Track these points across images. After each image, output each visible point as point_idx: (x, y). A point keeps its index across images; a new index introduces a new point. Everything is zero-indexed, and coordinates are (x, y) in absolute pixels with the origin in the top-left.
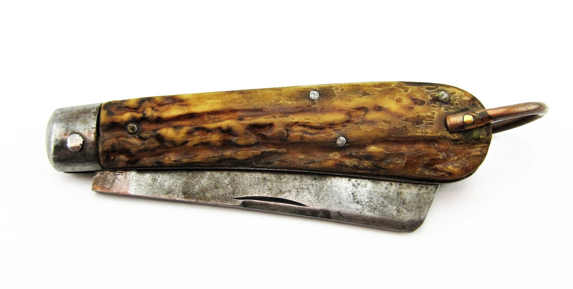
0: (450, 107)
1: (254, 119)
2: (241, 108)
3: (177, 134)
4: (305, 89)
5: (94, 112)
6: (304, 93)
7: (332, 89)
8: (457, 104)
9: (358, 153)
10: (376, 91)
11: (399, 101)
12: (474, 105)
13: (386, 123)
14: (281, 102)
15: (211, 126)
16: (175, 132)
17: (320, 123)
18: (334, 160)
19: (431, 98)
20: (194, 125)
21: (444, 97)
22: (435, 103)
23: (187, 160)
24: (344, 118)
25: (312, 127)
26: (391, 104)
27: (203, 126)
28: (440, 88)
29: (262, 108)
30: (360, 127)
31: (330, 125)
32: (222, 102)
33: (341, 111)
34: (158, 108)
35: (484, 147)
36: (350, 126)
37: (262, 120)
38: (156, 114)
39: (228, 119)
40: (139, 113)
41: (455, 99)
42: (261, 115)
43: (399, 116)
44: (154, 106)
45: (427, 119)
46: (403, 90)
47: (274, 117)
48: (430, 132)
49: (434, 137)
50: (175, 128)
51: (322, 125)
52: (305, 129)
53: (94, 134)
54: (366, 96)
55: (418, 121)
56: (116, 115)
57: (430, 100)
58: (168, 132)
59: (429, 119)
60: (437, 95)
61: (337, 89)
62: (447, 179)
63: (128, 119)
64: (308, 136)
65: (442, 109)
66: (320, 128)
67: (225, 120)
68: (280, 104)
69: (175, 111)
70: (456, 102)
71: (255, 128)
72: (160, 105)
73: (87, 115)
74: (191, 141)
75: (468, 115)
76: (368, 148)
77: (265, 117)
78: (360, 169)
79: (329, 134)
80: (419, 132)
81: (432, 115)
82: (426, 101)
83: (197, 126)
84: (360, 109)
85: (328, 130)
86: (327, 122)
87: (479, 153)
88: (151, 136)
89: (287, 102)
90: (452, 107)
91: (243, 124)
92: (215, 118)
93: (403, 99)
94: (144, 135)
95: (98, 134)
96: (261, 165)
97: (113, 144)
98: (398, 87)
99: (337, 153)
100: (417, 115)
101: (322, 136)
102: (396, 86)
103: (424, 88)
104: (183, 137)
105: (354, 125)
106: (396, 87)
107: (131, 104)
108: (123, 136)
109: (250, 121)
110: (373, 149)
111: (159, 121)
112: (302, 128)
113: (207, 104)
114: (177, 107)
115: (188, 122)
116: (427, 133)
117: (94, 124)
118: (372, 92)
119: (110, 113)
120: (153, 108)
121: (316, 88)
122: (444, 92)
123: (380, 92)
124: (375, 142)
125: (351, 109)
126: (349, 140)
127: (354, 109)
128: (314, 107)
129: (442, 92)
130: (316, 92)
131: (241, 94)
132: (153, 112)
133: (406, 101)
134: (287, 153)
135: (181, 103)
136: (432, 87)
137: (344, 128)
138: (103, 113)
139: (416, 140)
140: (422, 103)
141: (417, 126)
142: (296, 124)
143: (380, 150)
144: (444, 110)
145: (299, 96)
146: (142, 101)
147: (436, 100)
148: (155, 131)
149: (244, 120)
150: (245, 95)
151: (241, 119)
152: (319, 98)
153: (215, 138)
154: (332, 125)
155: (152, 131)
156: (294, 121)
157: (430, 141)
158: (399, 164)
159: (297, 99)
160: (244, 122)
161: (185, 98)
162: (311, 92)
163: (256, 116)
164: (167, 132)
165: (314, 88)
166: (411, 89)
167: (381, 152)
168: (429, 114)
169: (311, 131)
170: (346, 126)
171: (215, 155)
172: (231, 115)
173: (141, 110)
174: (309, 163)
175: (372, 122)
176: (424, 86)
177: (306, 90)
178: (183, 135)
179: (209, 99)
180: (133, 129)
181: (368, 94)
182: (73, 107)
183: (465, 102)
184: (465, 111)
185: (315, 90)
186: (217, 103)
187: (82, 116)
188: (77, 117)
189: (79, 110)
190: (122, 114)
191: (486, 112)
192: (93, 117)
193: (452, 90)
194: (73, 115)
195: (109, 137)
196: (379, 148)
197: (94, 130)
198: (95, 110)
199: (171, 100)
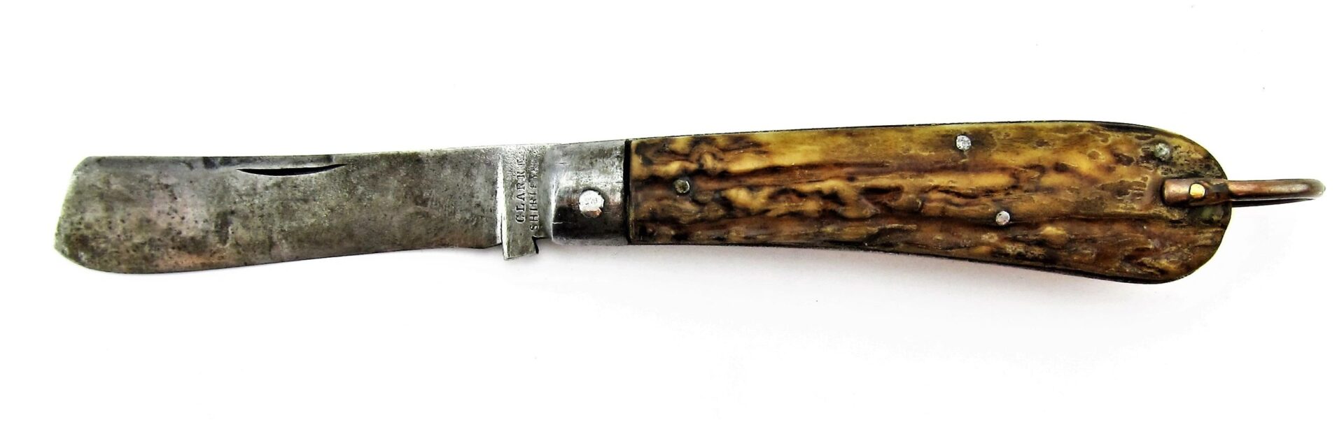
0: (1171, 170)
1: (872, 179)
2: (852, 160)
3: (754, 198)
4: (949, 131)
5: (618, 157)
6: (946, 138)
7: (991, 133)
8: (1182, 165)
9: (1027, 235)
10: (1059, 139)
11: (1093, 156)
12: (1208, 167)
13: (1072, 192)
14: (912, 152)
15: (807, 188)
16: (751, 195)
17: (971, 189)
18: (989, 244)
19: (1142, 154)
20: (779, 185)
21: (1164, 153)
22: (1148, 162)
23: (765, 237)
24: (1009, 182)
25: (959, 195)
26: (1081, 162)
27: (793, 188)
28: (1157, 137)
29: (883, 162)
30: (1033, 196)
31: (987, 192)
32: (822, 150)
33: (1003, 169)
34: (721, 155)
35: (1217, 232)
36: (1015, 194)
37: (884, 181)
38: (719, 166)
39: (831, 178)
40: (692, 162)
41: (1180, 157)
42: (881, 173)
43: (1092, 181)
44: (715, 152)
45: (1134, 187)
46: (1100, 139)
47: (902, 177)
48: (1137, 208)
49: (1144, 216)
50: (751, 188)
51: (976, 192)
52: (949, 196)
53: (621, 192)
54: (1043, 147)
55: (1120, 191)
56: (657, 164)
57: (1141, 157)
58: (740, 195)
59: (1138, 188)
60: (1152, 149)
61: (998, 133)
62: (1156, 279)
63: (678, 170)
64: (953, 208)
65: (1159, 172)
66: (972, 196)
67: (827, 179)
68: (910, 157)
69: (748, 163)
70: (1181, 161)
71: (871, 193)
72: (725, 150)
73: (608, 161)
74: (773, 209)
75: (1199, 185)
76: (1041, 228)
77: (888, 176)
78: (1028, 259)
79: (986, 206)
80: (1122, 208)
81: (1142, 181)
82: (1134, 158)
83: (784, 187)
84: (1033, 167)
85: (984, 200)
86: (982, 187)
87: (1209, 242)
88: (713, 200)
89: (921, 153)
90: (1174, 169)
91: (855, 187)
92: (812, 175)
93: (1100, 153)
94: (701, 198)
95: (626, 192)
96: (876, 248)
97: (654, 209)
98: (1093, 133)
99: (993, 234)
100: (1119, 181)
101: (974, 210)
102: (1089, 131)
103: (1132, 136)
104: (763, 204)
105: (1023, 194)
106: (1090, 133)
107: (679, 146)
108: (666, 198)
109: (864, 182)
110: (1050, 230)
111: (724, 175)
112: (944, 195)
113: (799, 151)
114: (752, 155)
115: (768, 180)
116: (1133, 208)
117: (618, 177)
118: (1052, 140)
119: (647, 162)
120: (714, 156)
121: (965, 131)
122: (1163, 144)
123: (1065, 140)
124: (1053, 220)
125: (1020, 166)
126: (1015, 217)
127: (1024, 167)
128: (964, 164)
129: (1161, 145)
130: (966, 139)
131: (849, 137)
132: (716, 162)
133: (1104, 158)
134: (917, 230)
135: (758, 149)
136: (1146, 135)
137: (1008, 197)
138: (636, 161)
139: (1115, 218)
140: (1129, 161)
141: (1119, 198)
142: (936, 188)
143: (1060, 232)
144: (1162, 173)
145: (940, 143)
146: (697, 141)
147: (1151, 157)
148: (717, 191)
149: (858, 180)
150: (857, 139)
151: (851, 179)
152: (970, 147)
153: (811, 206)
154: (989, 192)
155: (713, 192)
156: (933, 184)
157: (1137, 221)
158: (1088, 254)
159: (937, 148)
160: (857, 184)
161: (763, 138)
162: (958, 137)
163: (874, 174)
164: (738, 195)
165: (963, 131)
166: (1114, 137)
167: (1062, 236)
168: (1139, 179)
169: (957, 200)
170: (1011, 194)
171: (808, 232)
172: (837, 171)
173: (695, 156)
174: (951, 248)
175: (1051, 190)
176: (1133, 133)
177: (950, 133)
178: (763, 201)
179: (801, 143)
180: (684, 187)
181: (1046, 144)
182: (581, 144)
183: (1195, 161)
184: (1193, 176)
185: (965, 134)
186: (814, 151)
187: (598, 160)
188: (591, 163)
189: (592, 150)
190: (666, 163)
191: (1226, 185)
192: (617, 163)
193: (1176, 142)
194: (585, 160)
195: (645, 199)
196: (1059, 230)
197: (621, 185)
198: (618, 152)
199: (741, 142)
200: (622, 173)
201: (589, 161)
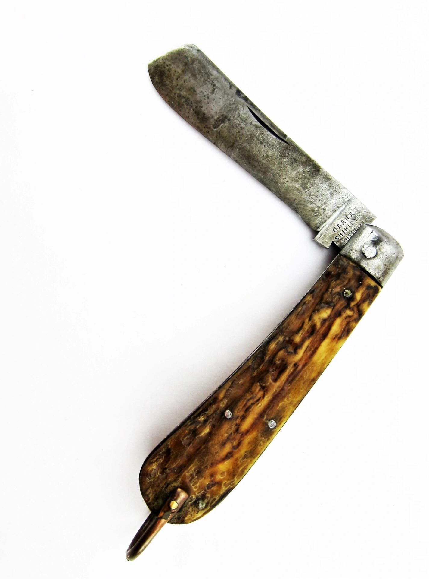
0: (191, 502)
1: (288, 373)
2: (302, 372)
3: (319, 318)
4: (281, 422)
5: (379, 278)
6: (279, 418)
7: (267, 439)
8: (189, 508)
9: (212, 419)
10: (241, 465)
11: (223, 473)
12: (179, 519)
13: (216, 452)
14: (286, 400)
15: (307, 343)
16: (322, 318)
17: (251, 411)
18: (222, 400)
19: (207, 495)
20: (316, 333)
21: (200, 504)
22: (201, 495)
23: (299, 310)
24: (241, 429)
25: (253, 404)
26: (224, 467)
27: (311, 338)
28: (208, 508)
29: (291, 384)
30: (227, 434)
31: (244, 417)
32: (316, 363)
33: (248, 432)
34: (348, 320)
35: (149, 499)
36: (234, 428)
37: (284, 377)
38: (344, 315)
39: (302, 357)
40: (354, 305)
41: (193, 510)
42: (287, 380)
43: (212, 465)
44: (351, 318)
45: (196, 480)
46: (227, 483)
47: (279, 387)
48: (187, 474)
49: (181, 474)
50: (324, 321)
51: (248, 412)
52: (255, 400)
53: (364, 267)
54: (243, 456)
55: (199, 473)
56: (365, 291)
57: (206, 494)
58: (325, 313)
59: (194, 482)
60: (206, 501)
61: (264, 442)
62: (150, 458)
63: (356, 296)
64: (249, 398)
65: (194, 496)
66: (247, 410)
67: (303, 355)
68: (284, 397)
69: (336, 328)
70: (190, 509)
71: (283, 368)
72: (348, 323)
73: (381, 272)
74: (308, 323)
75: (176, 508)
76: (211, 427)
77: (284, 381)
78: (202, 412)
79: (239, 411)
80: (192, 468)
81: (196, 486)
82: (208, 490)
83: (314, 334)
84: (239, 444)
85: (242, 413)
86: (248, 416)
87: (148, 493)
88: (332, 301)
89: (282, 403)
90: (190, 503)
91: (291, 364)
92: (310, 350)
93: (221, 478)
94: (337, 297)
95: (363, 270)
96: (257, 353)
97: (347, 274)
98: (232, 482)
99: (224, 406)
100: (204, 476)
101: (241, 406)
102: (234, 481)
103: (217, 497)
104: (314, 320)
105: (232, 431)
106: (233, 480)
107: (365, 305)
108: (347, 284)
109: (290, 370)
110: (207, 430)
111: (338, 314)
112: (257, 398)
113: (324, 353)
114: (338, 332)
115: (322, 331)
116: (188, 472)
117: (372, 272)
118: (243, 462)
119: (369, 287)
120: (350, 317)
121: (276, 429)
122: (204, 507)
123: (239, 468)
124: (210, 434)
125: (243, 439)
126: (225, 420)
127: (242, 441)
128: (264, 417)
129: (204, 506)
130: (273, 427)
131: (312, 379)
132: (347, 315)
133: (219, 477)
134: (251, 375)
135: (338, 337)
136: (213, 503)
137: (235, 424)
138: (373, 283)
139: (190, 460)
140: (209, 487)
141: (197, 470)
142: (263, 397)
143: (203, 434)
144: (192, 497)
145: (280, 414)
146: (360, 314)
147: (203, 497)
148: (334, 306)
149: (293, 367)
150: (309, 381)
151: (296, 365)
152: (268, 425)
153: (297, 339)
154: (244, 418)
155: (335, 304)
156: (266, 397)
157: (182, 468)
158: (184, 438)
159: (279, 411)
160: (292, 366)
161: (340, 342)
162: (276, 424)
163: (289, 376)
164: (326, 313)
165: (277, 428)
166: (224, 489)
167: (201, 433)
168: (198, 485)
169: (251, 402)
170: (235, 426)
171: (287, 330)
172: (303, 362)
173: (355, 309)
174: (232, 383)
175: (223, 444)
176: (218, 498)
177: (280, 422)
178: (315, 322)
179: (326, 357)
180: (347, 294)
181: (244, 459)
182: (396, 267)
183: (186, 515)
184: (180, 509)
185: (275, 428)
186: (319, 359)
187: (385, 269)
188: (385, 265)
189: (390, 270)
190: (362, 294)
191: (166, 519)
192: (377, 275)
193: (200, 514)
194: (389, 264)
195: (354, 274)
196: (204, 434)
197: (367, 269)
198: (381, 280)
199: (346, 331)
200: (372, 274)
201: (387, 265)
